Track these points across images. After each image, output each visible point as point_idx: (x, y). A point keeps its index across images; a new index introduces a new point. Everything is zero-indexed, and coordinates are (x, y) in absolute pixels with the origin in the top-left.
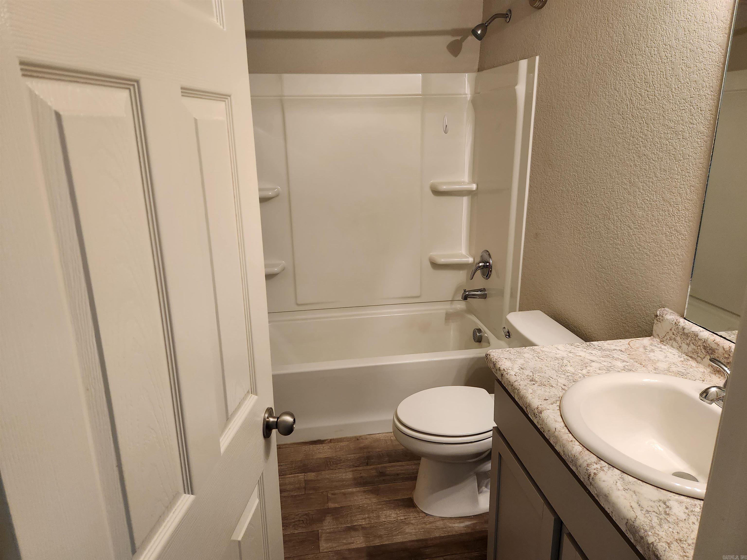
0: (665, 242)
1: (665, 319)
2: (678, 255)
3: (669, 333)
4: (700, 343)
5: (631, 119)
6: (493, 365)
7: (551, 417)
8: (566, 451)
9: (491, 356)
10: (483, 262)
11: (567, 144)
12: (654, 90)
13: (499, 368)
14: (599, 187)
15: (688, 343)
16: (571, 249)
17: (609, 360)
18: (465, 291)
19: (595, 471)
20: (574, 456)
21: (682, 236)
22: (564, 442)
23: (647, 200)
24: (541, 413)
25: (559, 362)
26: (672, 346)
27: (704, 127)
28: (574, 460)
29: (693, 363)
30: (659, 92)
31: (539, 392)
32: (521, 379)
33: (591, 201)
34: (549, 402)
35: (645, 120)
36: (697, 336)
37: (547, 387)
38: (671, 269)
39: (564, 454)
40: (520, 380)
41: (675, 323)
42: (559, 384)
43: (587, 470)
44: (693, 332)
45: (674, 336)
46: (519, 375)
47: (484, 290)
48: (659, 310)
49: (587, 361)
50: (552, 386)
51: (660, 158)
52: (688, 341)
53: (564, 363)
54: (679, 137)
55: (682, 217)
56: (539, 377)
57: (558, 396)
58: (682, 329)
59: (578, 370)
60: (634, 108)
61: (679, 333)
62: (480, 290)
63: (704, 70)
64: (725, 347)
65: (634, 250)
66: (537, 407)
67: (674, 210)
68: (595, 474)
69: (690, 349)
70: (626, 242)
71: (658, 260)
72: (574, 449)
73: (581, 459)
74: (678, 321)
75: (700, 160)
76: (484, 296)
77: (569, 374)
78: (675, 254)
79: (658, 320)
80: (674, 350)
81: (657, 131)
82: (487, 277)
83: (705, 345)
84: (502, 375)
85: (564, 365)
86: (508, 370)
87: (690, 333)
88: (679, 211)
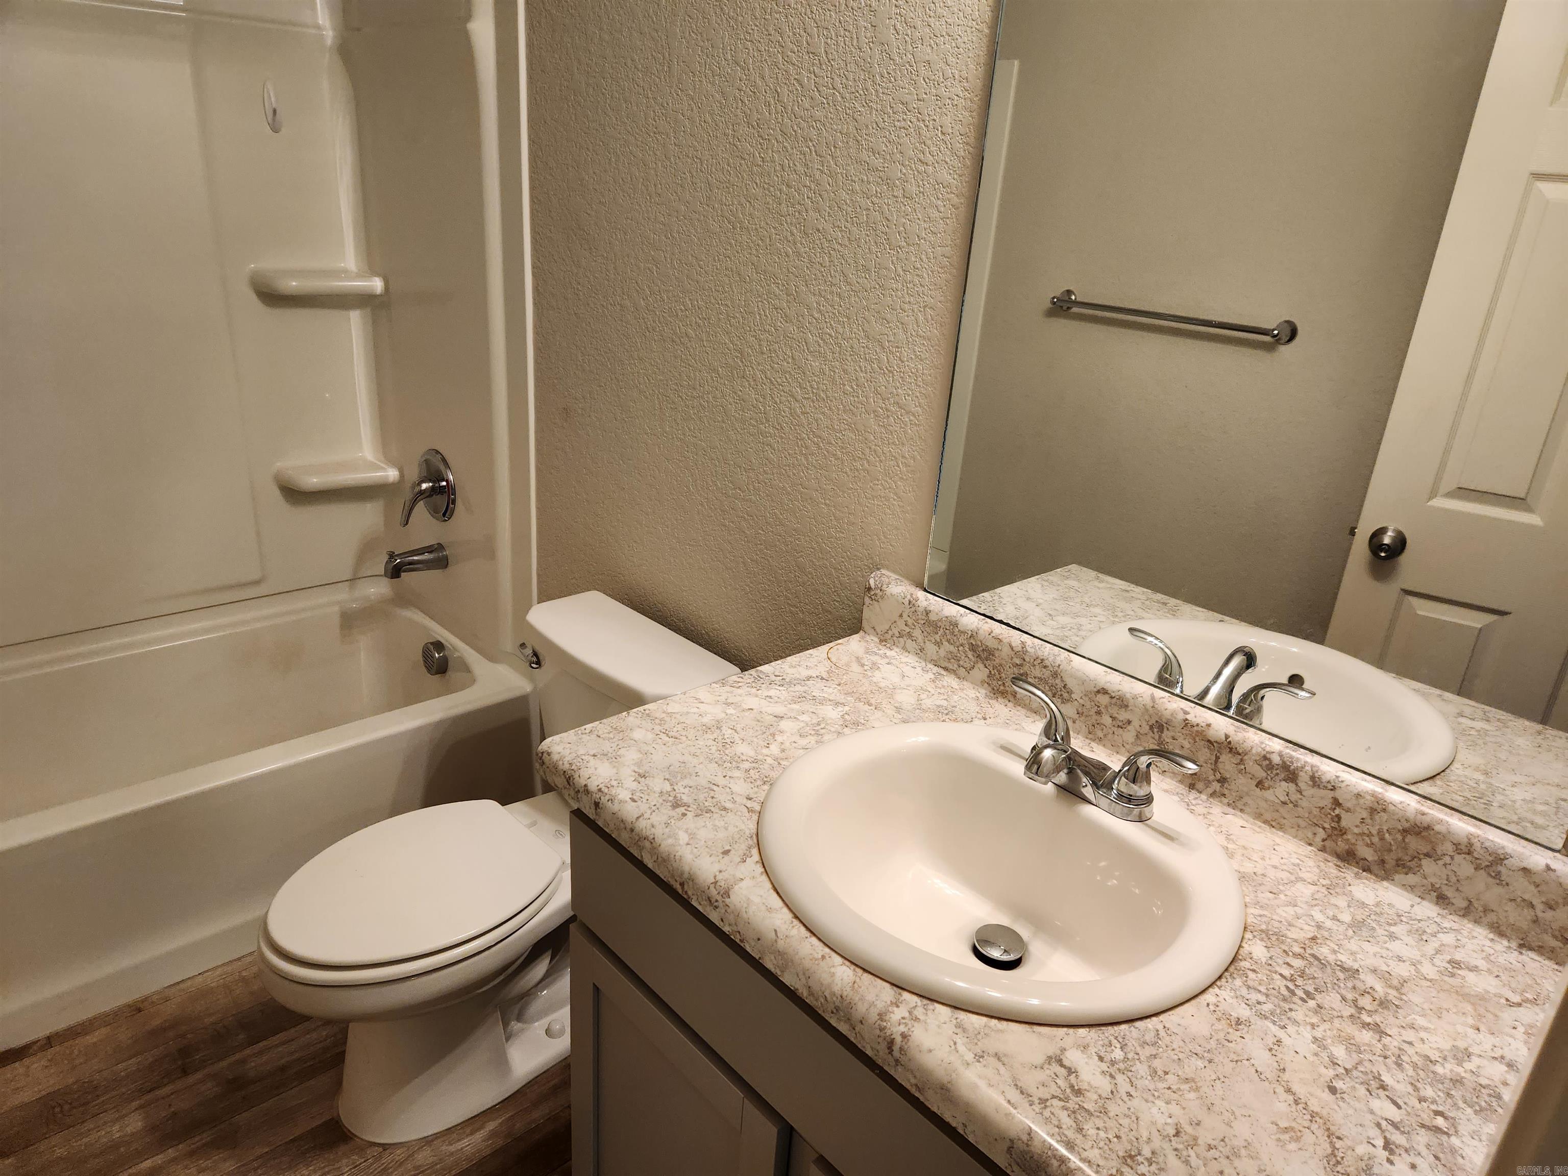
0: (875, 430)
1: (888, 593)
2: (903, 457)
3: (899, 623)
4: (962, 639)
5: (780, 138)
6: (565, 780)
7: (756, 899)
8: (816, 988)
9: (555, 757)
10: (430, 481)
11: (623, 191)
12: (831, 74)
13: (586, 786)
14: (713, 301)
15: (939, 640)
16: (657, 447)
17: (807, 706)
18: (392, 556)
19: (902, 1028)
20: (839, 998)
21: (912, 418)
22: (807, 964)
23: (830, 335)
24: (727, 894)
25: (715, 735)
26: (904, 648)
27: (952, 172)
28: (843, 1007)
29: (950, 681)
30: (844, 81)
31: (703, 834)
32: (650, 808)
33: (696, 335)
34: (735, 856)
35: (814, 145)
36: (956, 625)
37: (715, 816)
38: (890, 488)
39: (811, 993)
40: (649, 812)
41: (910, 602)
42: (737, 799)
43: (882, 1029)
44: (947, 617)
45: (908, 630)
46: (642, 795)
47: (440, 547)
48: (872, 575)
49: (769, 719)
50: (725, 809)
51: (854, 239)
52: (937, 637)
53: (726, 737)
54: (896, 194)
55: (909, 376)
56: (687, 790)
57: (748, 832)
58: (924, 614)
59: (760, 748)
60: (787, 113)
61: (919, 621)
62: (429, 549)
63: (947, 37)
64: (1013, 644)
65: (806, 448)
66: (714, 881)
67: (890, 360)
68: (904, 1036)
69: (942, 653)
70: (787, 429)
71: (863, 469)
72: (837, 980)
73: (860, 1003)
74: (914, 596)
75: (944, 249)
76: (442, 563)
77: (746, 765)
78: (897, 456)
79: (873, 597)
80: (910, 656)
81: (844, 175)
82: (444, 515)
83: (974, 643)
84: (597, 804)
85: (728, 741)
86: (611, 789)
87: (940, 620)
88: (903, 362)
